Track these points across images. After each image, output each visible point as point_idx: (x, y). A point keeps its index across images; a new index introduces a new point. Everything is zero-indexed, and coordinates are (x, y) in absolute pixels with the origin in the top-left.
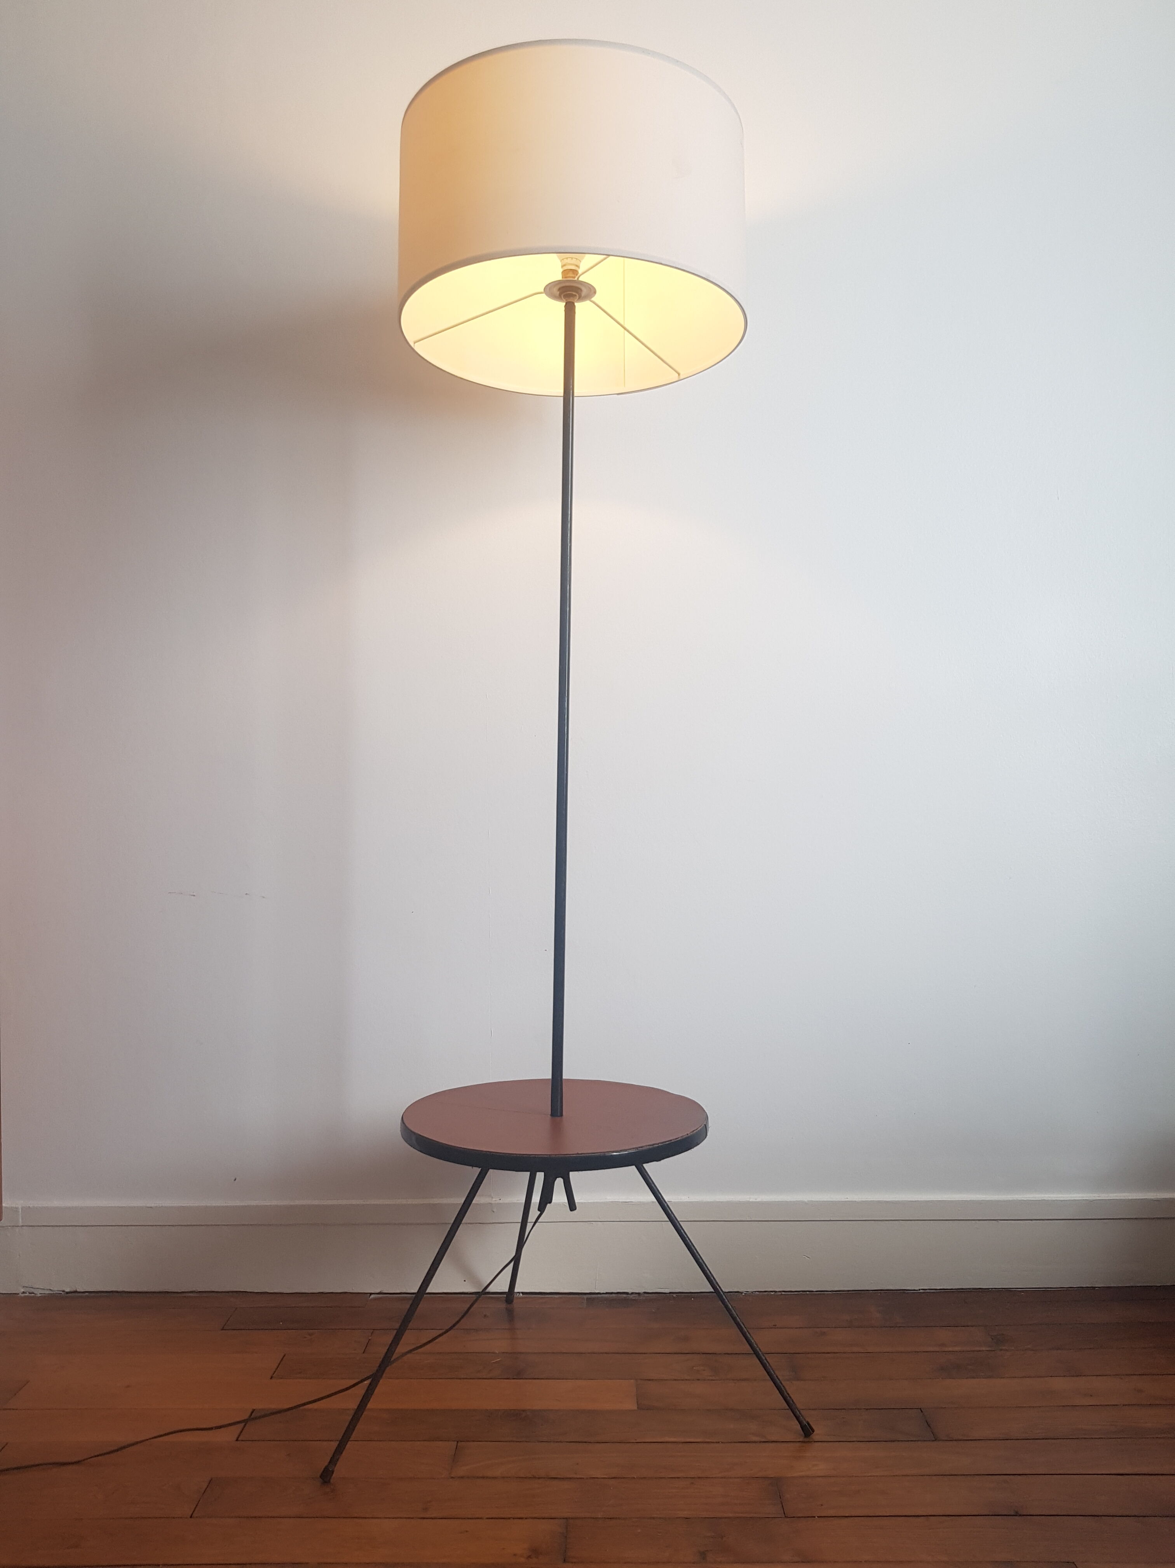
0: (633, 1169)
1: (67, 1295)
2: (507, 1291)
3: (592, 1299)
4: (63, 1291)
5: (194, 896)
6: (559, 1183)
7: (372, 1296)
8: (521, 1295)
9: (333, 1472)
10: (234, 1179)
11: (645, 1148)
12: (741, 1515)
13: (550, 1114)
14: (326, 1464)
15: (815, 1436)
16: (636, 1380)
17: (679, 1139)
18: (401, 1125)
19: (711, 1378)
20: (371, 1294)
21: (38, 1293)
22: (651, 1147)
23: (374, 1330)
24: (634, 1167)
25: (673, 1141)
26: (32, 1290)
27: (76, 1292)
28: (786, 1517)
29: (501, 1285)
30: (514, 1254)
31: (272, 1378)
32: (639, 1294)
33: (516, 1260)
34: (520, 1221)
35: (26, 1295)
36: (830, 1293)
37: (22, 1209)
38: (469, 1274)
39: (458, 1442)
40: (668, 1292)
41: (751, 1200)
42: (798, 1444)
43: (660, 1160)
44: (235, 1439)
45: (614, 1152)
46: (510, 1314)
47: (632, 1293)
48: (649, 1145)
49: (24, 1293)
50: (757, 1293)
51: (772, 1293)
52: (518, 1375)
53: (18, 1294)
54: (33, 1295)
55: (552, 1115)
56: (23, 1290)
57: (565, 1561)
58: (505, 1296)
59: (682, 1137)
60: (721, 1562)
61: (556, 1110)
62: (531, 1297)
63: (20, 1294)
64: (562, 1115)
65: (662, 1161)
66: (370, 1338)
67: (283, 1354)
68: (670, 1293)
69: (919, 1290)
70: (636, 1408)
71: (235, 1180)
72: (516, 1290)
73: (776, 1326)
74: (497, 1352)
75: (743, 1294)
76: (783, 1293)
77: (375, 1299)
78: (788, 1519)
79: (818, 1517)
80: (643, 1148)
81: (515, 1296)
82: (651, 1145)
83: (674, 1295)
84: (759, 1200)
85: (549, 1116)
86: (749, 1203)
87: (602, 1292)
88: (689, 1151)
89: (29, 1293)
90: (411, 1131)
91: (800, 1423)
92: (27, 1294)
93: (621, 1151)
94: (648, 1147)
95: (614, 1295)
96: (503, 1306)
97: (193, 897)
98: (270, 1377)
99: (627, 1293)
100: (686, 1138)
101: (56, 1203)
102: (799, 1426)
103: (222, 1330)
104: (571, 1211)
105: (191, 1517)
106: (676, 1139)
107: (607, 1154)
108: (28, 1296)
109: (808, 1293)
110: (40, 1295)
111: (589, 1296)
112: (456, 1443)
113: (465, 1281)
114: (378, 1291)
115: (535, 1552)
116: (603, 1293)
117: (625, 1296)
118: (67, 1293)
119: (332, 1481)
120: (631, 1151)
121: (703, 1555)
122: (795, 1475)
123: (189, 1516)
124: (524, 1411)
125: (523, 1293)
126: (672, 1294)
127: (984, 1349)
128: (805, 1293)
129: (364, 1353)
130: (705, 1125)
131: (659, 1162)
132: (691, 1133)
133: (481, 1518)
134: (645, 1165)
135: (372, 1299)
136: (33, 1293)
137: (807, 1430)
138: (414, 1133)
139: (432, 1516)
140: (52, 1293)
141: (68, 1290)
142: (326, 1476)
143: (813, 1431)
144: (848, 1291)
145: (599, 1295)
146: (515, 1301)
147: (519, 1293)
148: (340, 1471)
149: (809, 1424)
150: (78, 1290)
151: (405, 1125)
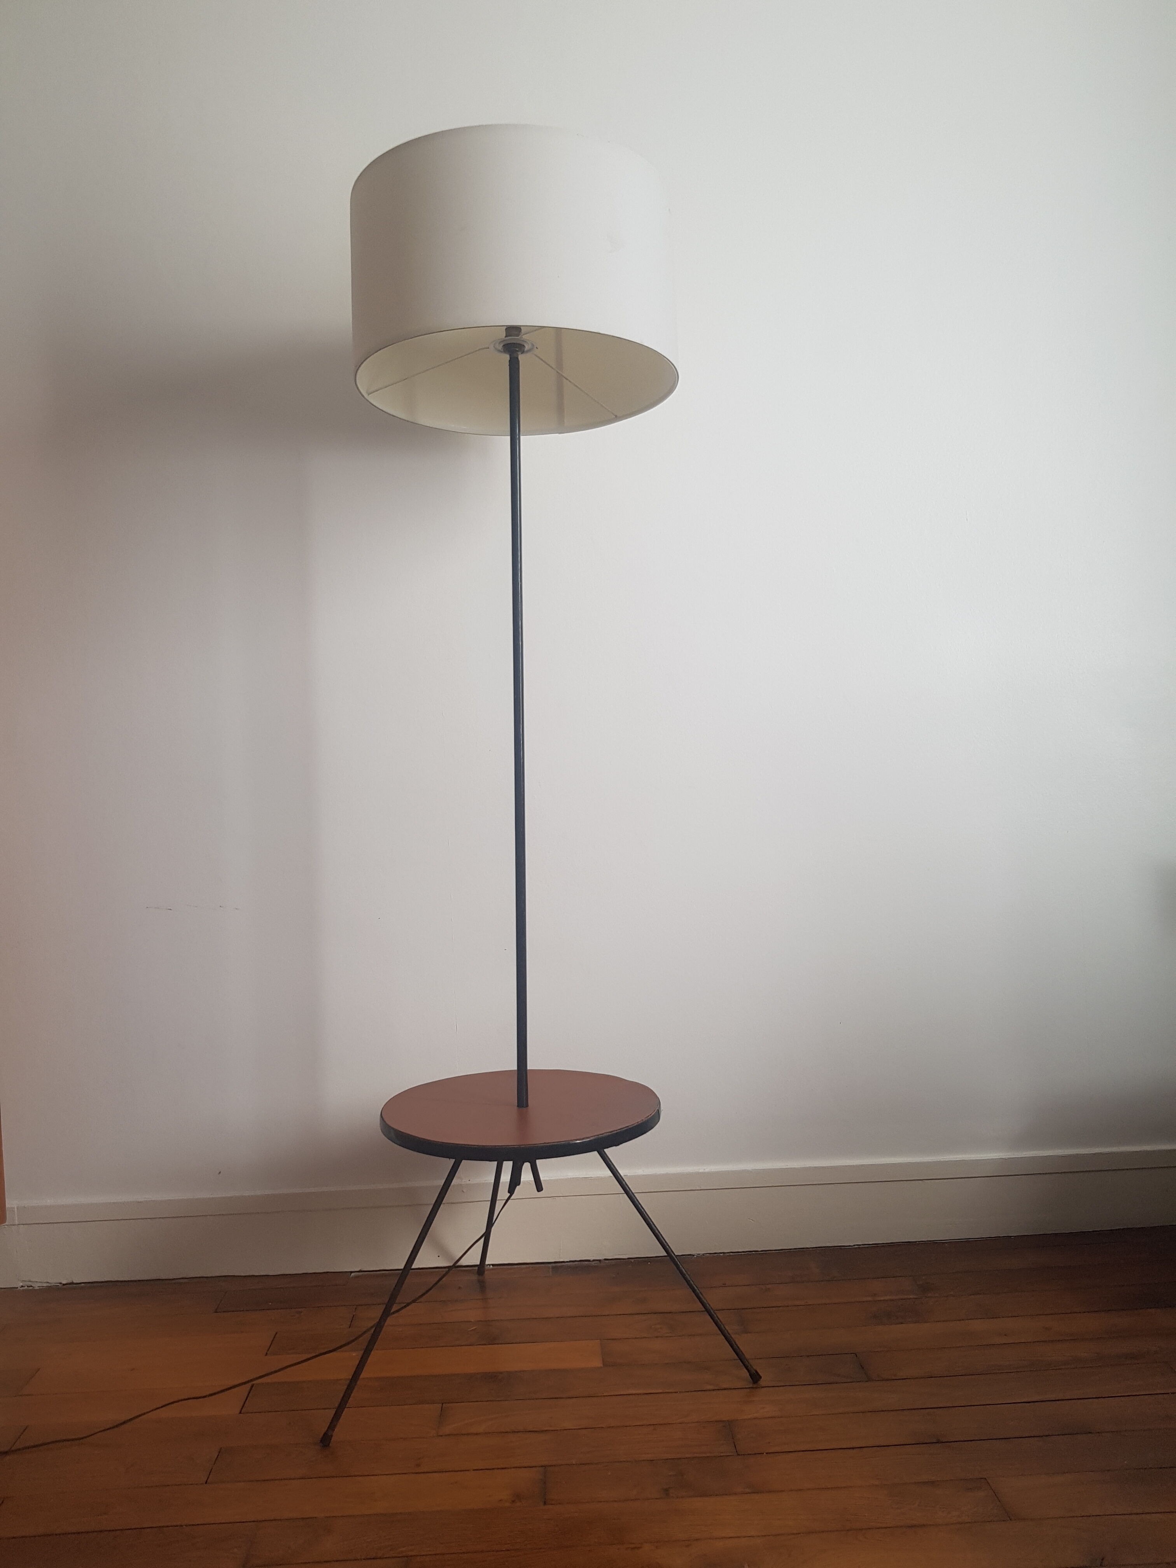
0: (595, 1154)
1: (65, 1286)
2: (478, 1263)
3: (557, 1267)
4: (60, 1283)
5: (170, 909)
6: (527, 1166)
7: (353, 1274)
8: (491, 1266)
9: (332, 1436)
10: (218, 1172)
11: (605, 1135)
12: (698, 1455)
13: (516, 1104)
14: (324, 1430)
15: (762, 1382)
16: (600, 1340)
17: (635, 1125)
18: (380, 1121)
19: (667, 1335)
20: (352, 1272)
21: (36, 1286)
22: (610, 1134)
23: (357, 1305)
24: (596, 1153)
25: (630, 1127)
26: (30, 1284)
27: (72, 1283)
28: (738, 1455)
29: (473, 1258)
30: (484, 1231)
31: (266, 1354)
32: (600, 1261)
33: (487, 1236)
34: (490, 1199)
35: (23, 1288)
36: (774, 1252)
37: (17, 1208)
38: (443, 1251)
39: (443, 1404)
40: (626, 1258)
41: (700, 1171)
42: (748, 1390)
43: (618, 1145)
44: (239, 1412)
45: (577, 1140)
46: (482, 1286)
47: (594, 1260)
48: (608, 1132)
49: (22, 1286)
50: (708, 1255)
51: (721, 1254)
52: (492, 1340)
53: (17, 1288)
54: (31, 1288)
55: (518, 1106)
56: (21, 1284)
57: (545, 1503)
58: (477, 1268)
59: (638, 1122)
60: (682, 1497)
61: (522, 1101)
62: (503, 1268)
63: (19, 1288)
64: (527, 1106)
65: (621, 1145)
66: (354, 1314)
67: (275, 1333)
68: (628, 1259)
69: (854, 1245)
70: (602, 1366)
71: (220, 1173)
72: (487, 1263)
73: (725, 1284)
74: (473, 1321)
75: (695, 1256)
76: (731, 1254)
77: (356, 1277)
78: (740, 1457)
79: (766, 1453)
80: (603, 1135)
81: (486, 1268)
82: (611, 1132)
83: (633, 1261)
84: (707, 1170)
85: (516, 1107)
86: (698, 1173)
87: (566, 1260)
88: (645, 1135)
89: (28, 1286)
90: (390, 1127)
91: (749, 1371)
92: (26, 1287)
93: (583, 1139)
94: (608, 1134)
95: (576, 1263)
96: (474, 1277)
97: (169, 911)
98: (265, 1354)
99: (589, 1261)
100: (642, 1123)
101: (49, 1202)
102: (748, 1374)
103: (216, 1312)
104: (538, 1191)
105: (206, 1483)
106: (632, 1125)
107: (571, 1142)
108: (26, 1290)
109: (754, 1253)
110: (38, 1288)
111: (554, 1265)
112: (441, 1405)
113: (439, 1256)
114: (358, 1270)
115: (517, 1497)
116: (567, 1262)
117: (586, 1263)
118: (64, 1285)
119: (330, 1445)
120: (592, 1138)
121: (666, 1491)
122: (745, 1417)
123: (204, 1483)
124: (501, 1373)
125: (493, 1265)
126: (631, 1260)
127: (911, 1297)
128: (751, 1253)
129: (350, 1327)
130: (658, 1110)
131: (618, 1147)
132: (646, 1119)
133: (468, 1470)
134: (606, 1150)
135: (352, 1278)
136: (31, 1286)
137: (755, 1377)
138: (393, 1128)
139: (425, 1470)
140: (50, 1285)
141: (64, 1282)
142: (325, 1441)
143: (761, 1377)
144: (790, 1249)
145: (563, 1264)
146: (486, 1272)
147: (490, 1265)
148: (338, 1435)
149: (756, 1372)
150: (75, 1282)
151: (385, 1122)
